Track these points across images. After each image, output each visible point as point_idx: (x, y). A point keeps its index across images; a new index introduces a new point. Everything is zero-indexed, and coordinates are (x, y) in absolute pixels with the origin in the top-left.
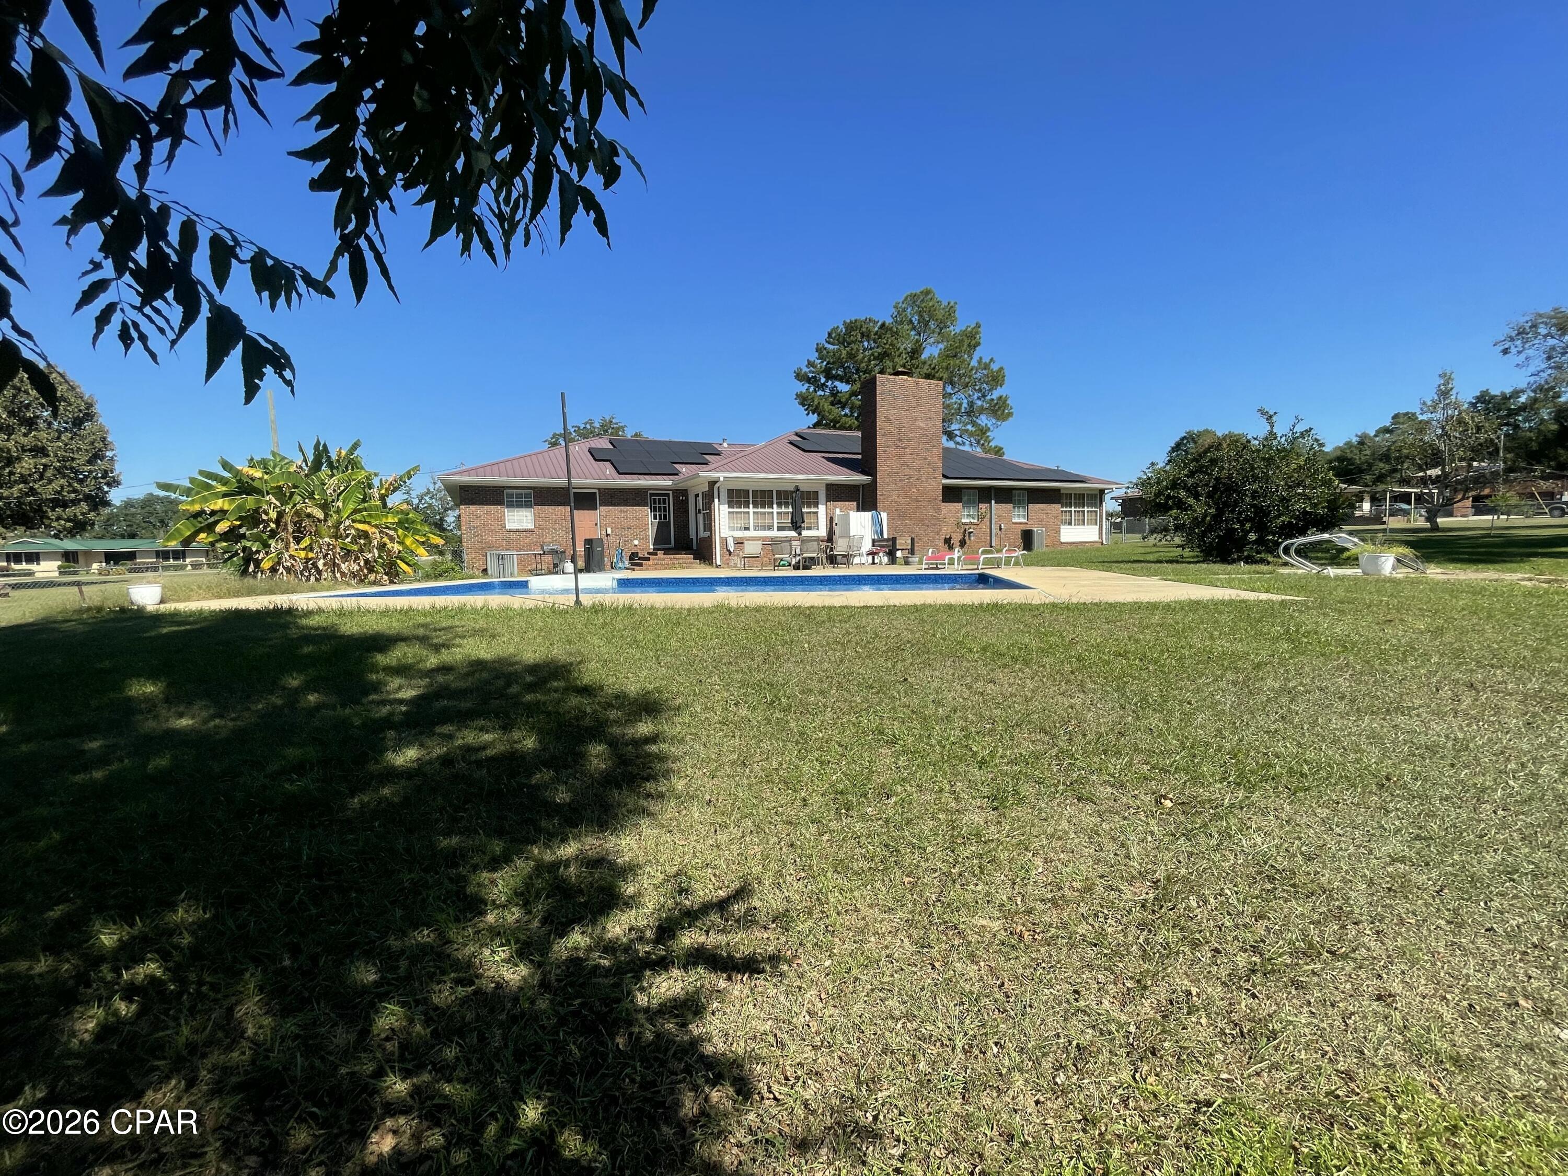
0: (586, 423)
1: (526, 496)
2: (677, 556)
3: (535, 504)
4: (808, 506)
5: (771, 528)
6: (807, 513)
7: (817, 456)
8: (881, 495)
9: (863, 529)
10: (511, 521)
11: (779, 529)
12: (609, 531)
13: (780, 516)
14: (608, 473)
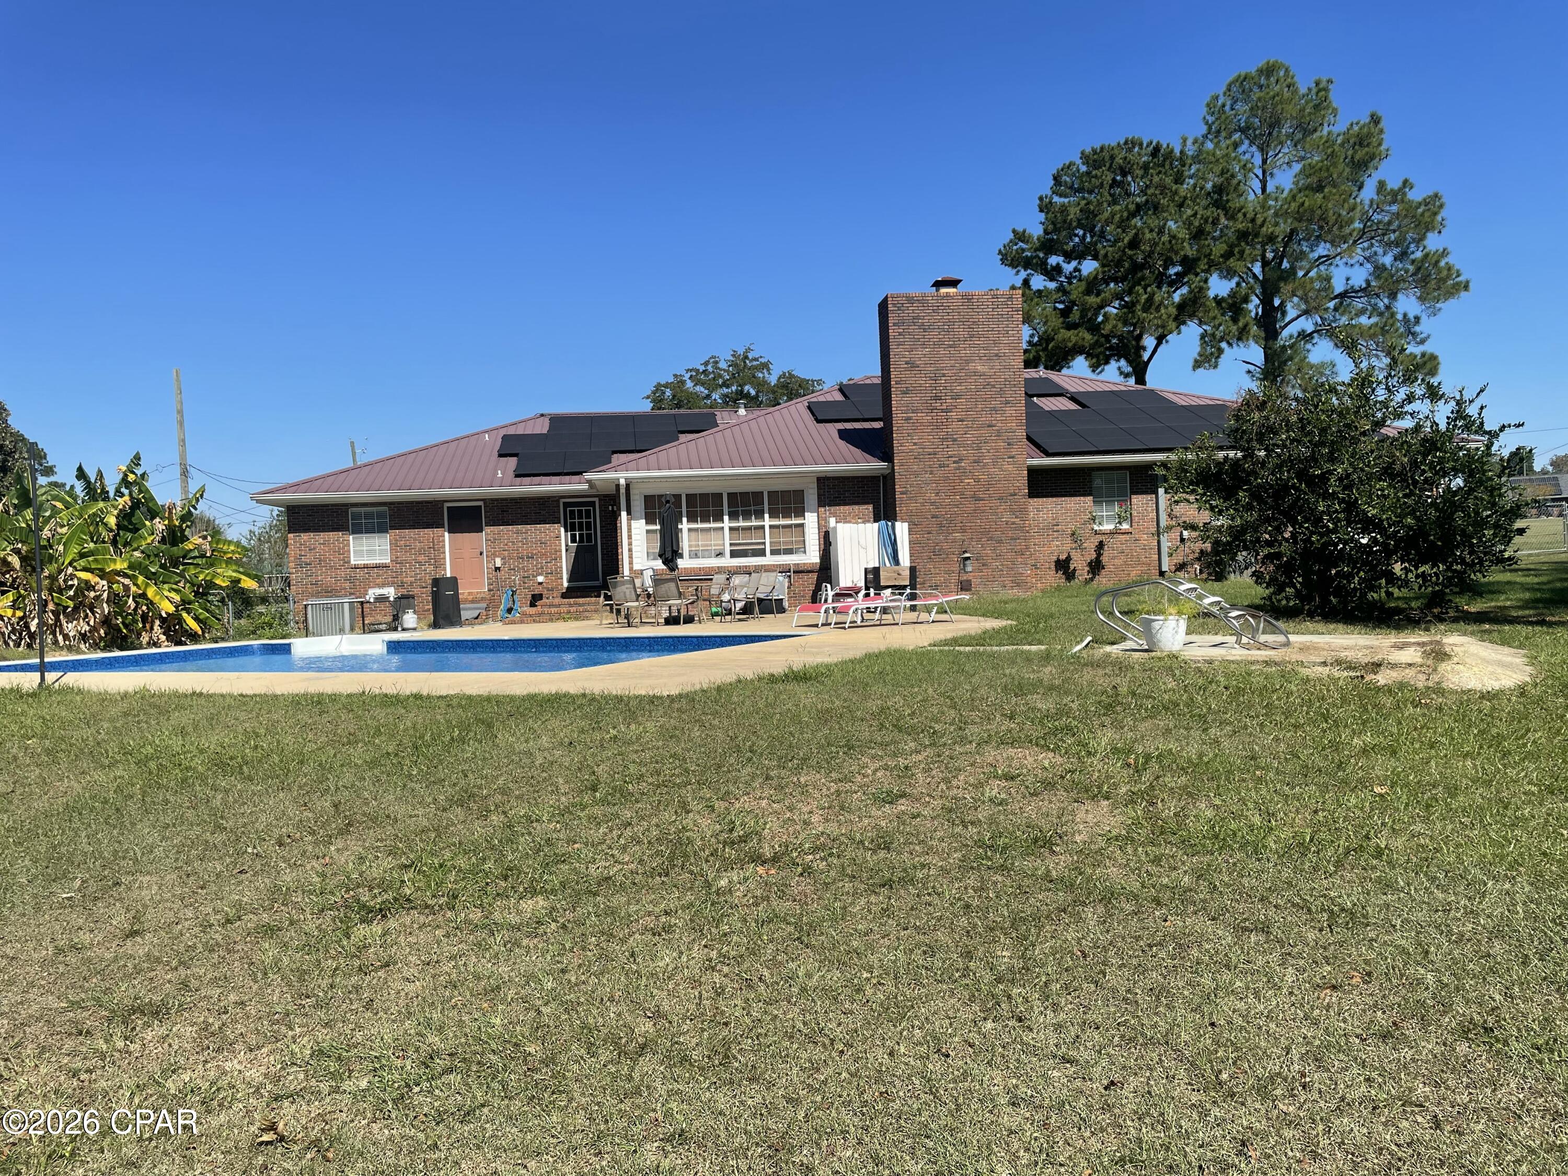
0: (706, 364)
1: (380, 515)
2: (581, 600)
3: (393, 527)
4: (787, 515)
5: (720, 554)
6: (784, 527)
7: (833, 429)
8: (902, 493)
9: (862, 551)
10: (358, 553)
11: (734, 554)
12: (498, 562)
13: (735, 534)
14: (500, 475)
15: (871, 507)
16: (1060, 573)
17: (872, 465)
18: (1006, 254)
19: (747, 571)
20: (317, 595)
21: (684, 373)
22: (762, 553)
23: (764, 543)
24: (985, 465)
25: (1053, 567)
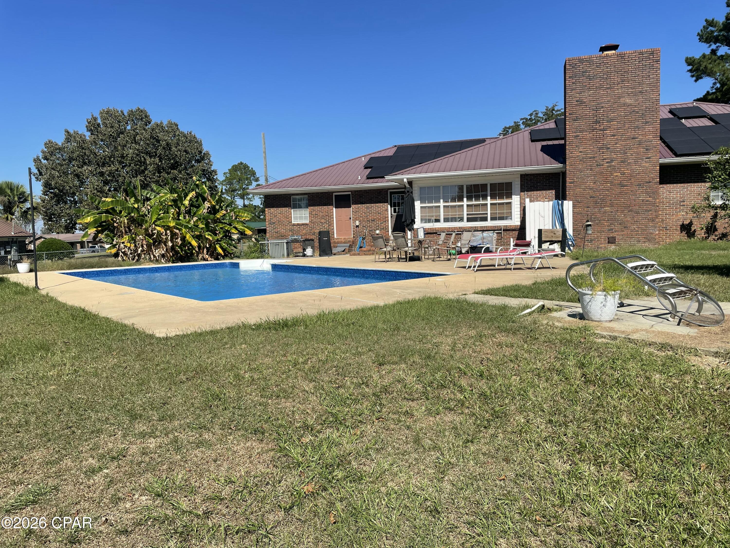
1: (305, 200)
3: (310, 205)
4: (501, 197)
5: (461, 219)
6: (499, 204)
7: (539, 145)
8: (571, 183)
9: (541, 219)
10: (296, 218)
11: (469, 220)
12: (357, 223)
13: (470, 208)
14: (359, 178)
15: (553, 192)
16: (684, 233)
17: (554, 166)
18: (702, 35)
19: (476, 230)
20: (277, 238)
21: (519, 120)
22: (485, 219)
23: (487, 214)
24: (629, 164)
25: (679, 228)
